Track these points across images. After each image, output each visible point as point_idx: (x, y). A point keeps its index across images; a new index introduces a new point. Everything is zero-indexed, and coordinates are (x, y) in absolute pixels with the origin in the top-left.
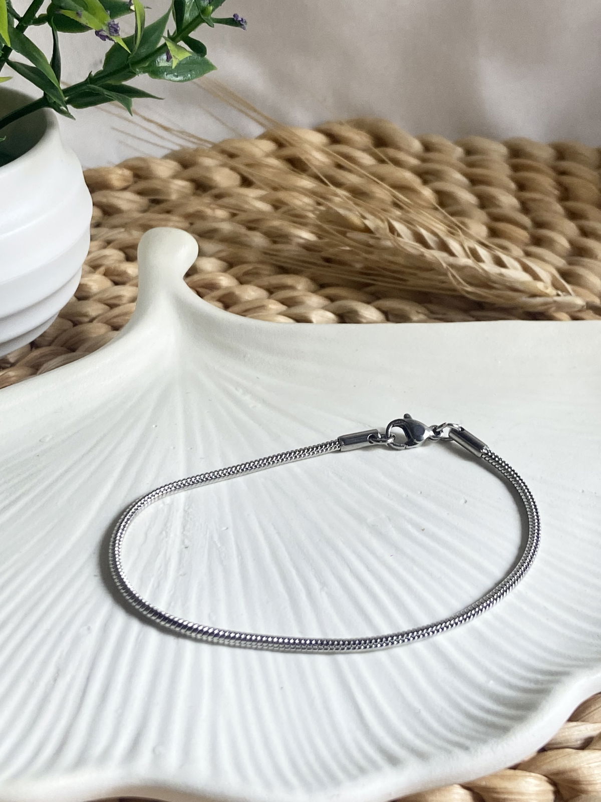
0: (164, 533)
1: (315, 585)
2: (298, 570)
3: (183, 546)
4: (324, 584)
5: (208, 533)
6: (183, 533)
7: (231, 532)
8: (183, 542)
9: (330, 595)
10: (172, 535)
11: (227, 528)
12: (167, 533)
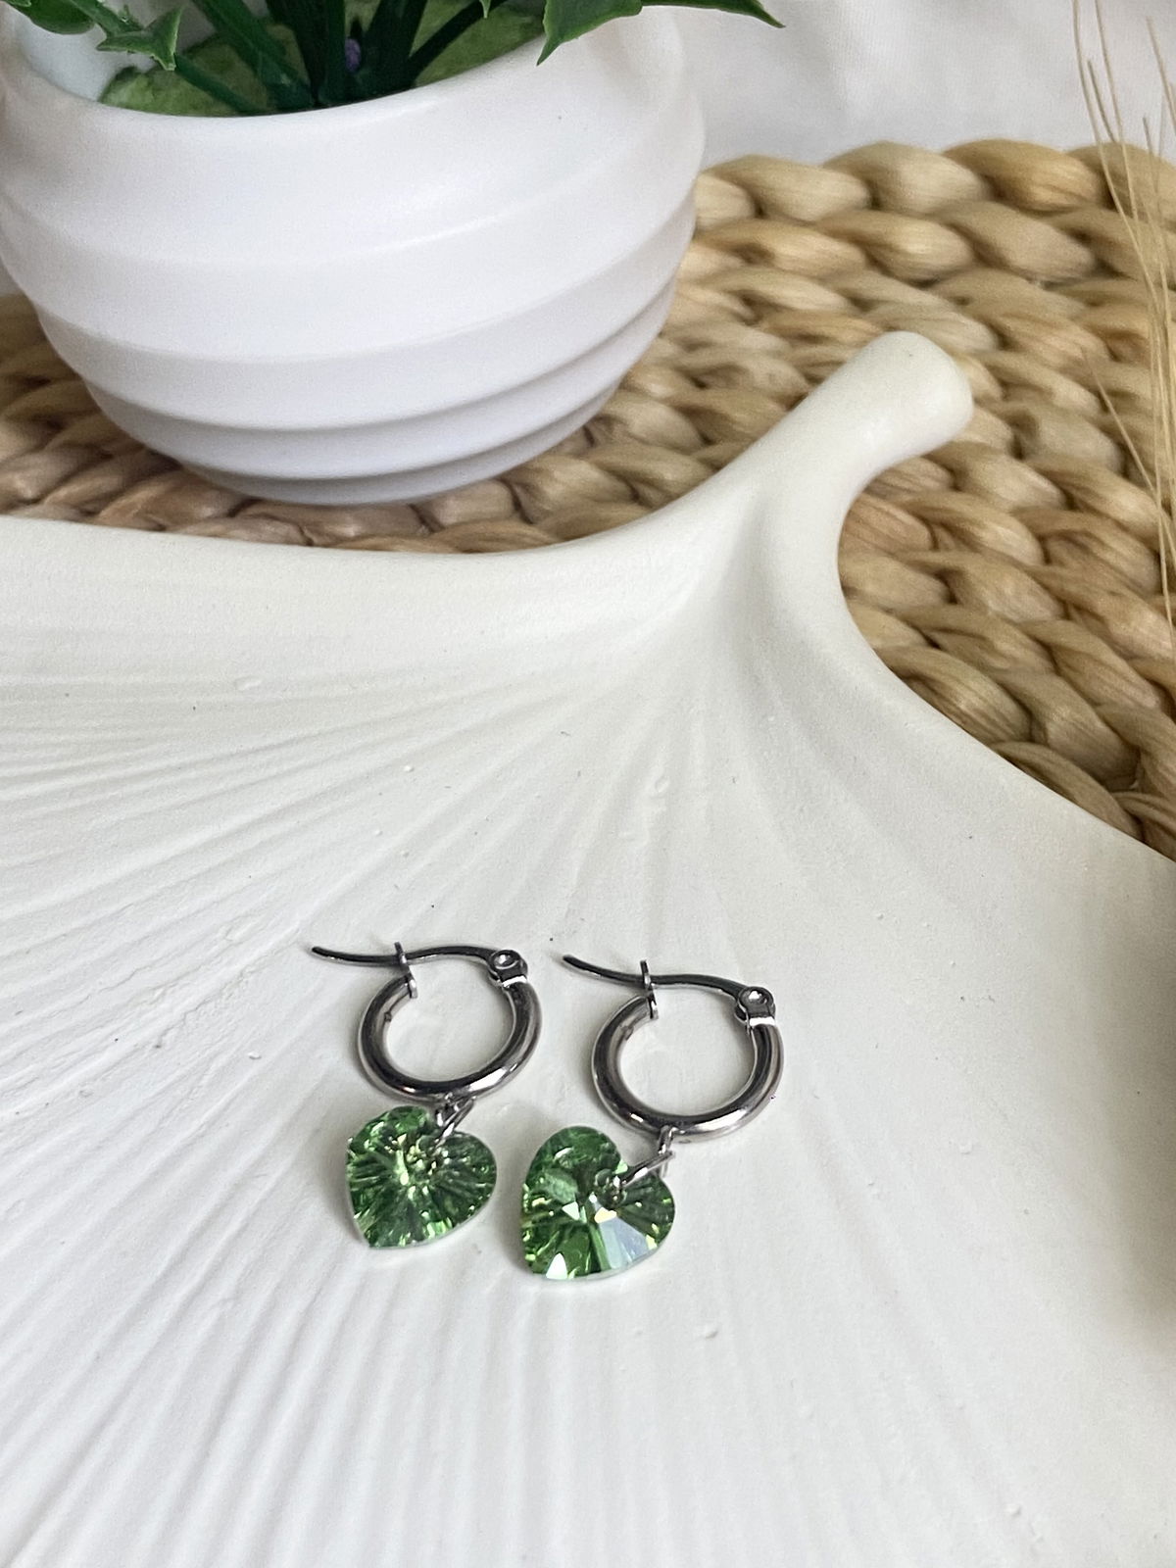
0: (158, 992)
1: (225, 1286)
2: (243, 1229)
3: (155, 1042)
4: (238, 1295)
5: (221, 1043)
6: (185, 1014)
7: (254, 1069)
8: (165, 1033)
9: (220, 1325)
10: (164, 1006)
11: (259, 1058)
12: (163, 994)
